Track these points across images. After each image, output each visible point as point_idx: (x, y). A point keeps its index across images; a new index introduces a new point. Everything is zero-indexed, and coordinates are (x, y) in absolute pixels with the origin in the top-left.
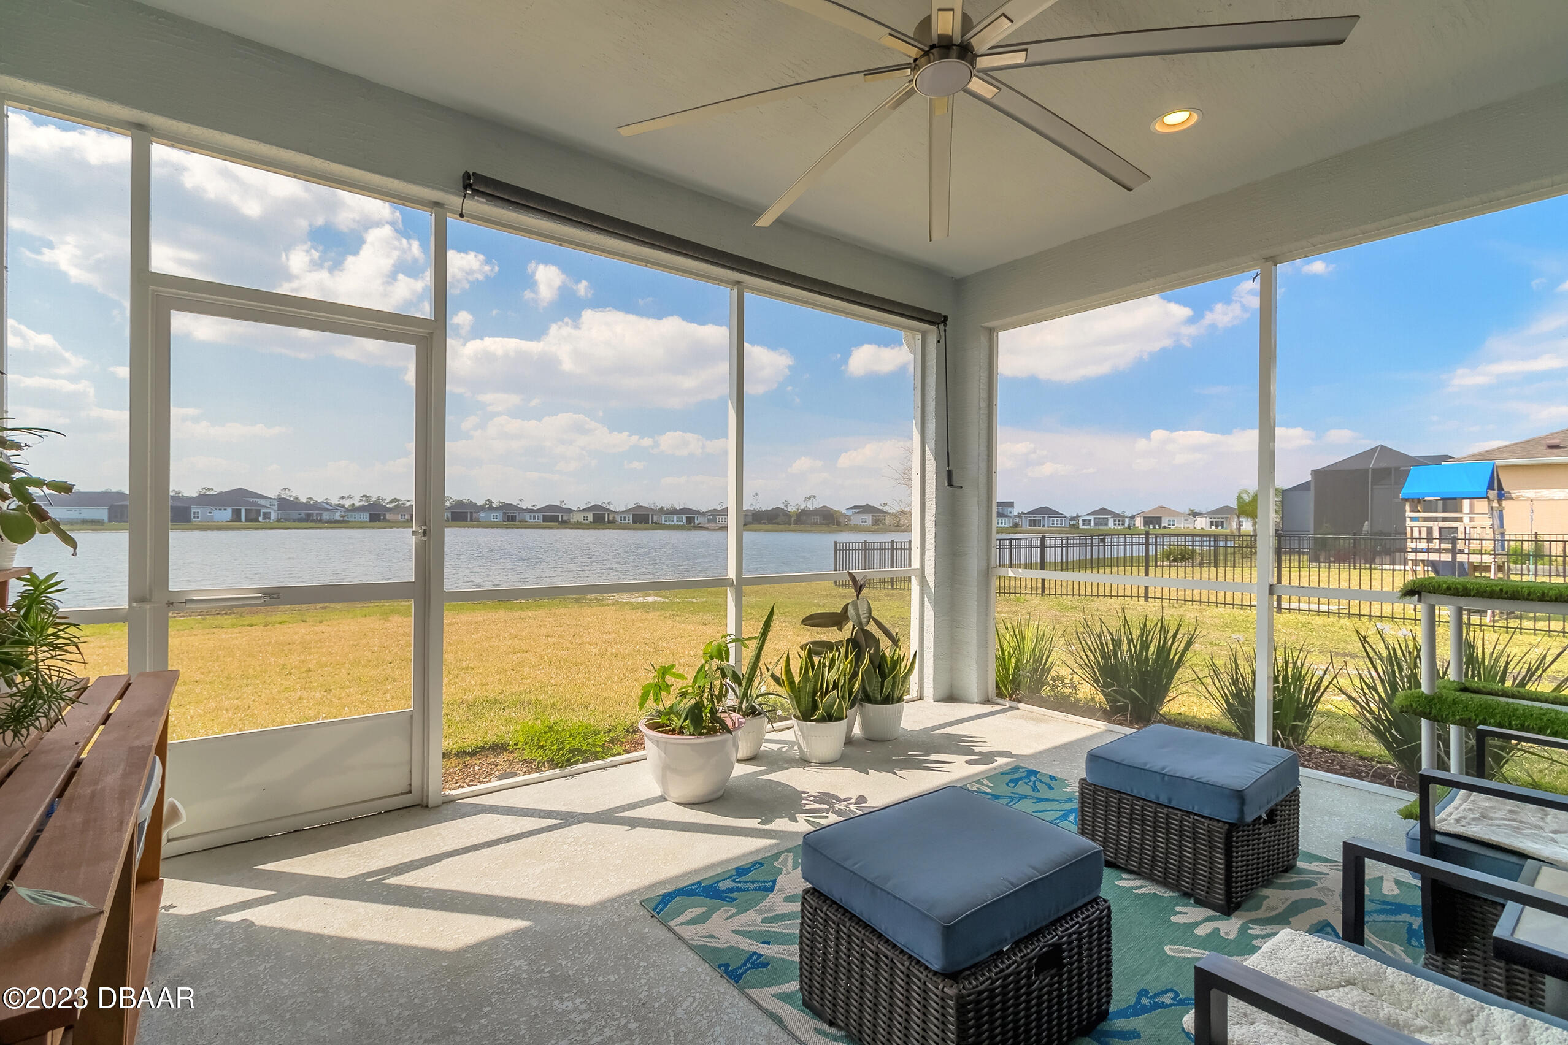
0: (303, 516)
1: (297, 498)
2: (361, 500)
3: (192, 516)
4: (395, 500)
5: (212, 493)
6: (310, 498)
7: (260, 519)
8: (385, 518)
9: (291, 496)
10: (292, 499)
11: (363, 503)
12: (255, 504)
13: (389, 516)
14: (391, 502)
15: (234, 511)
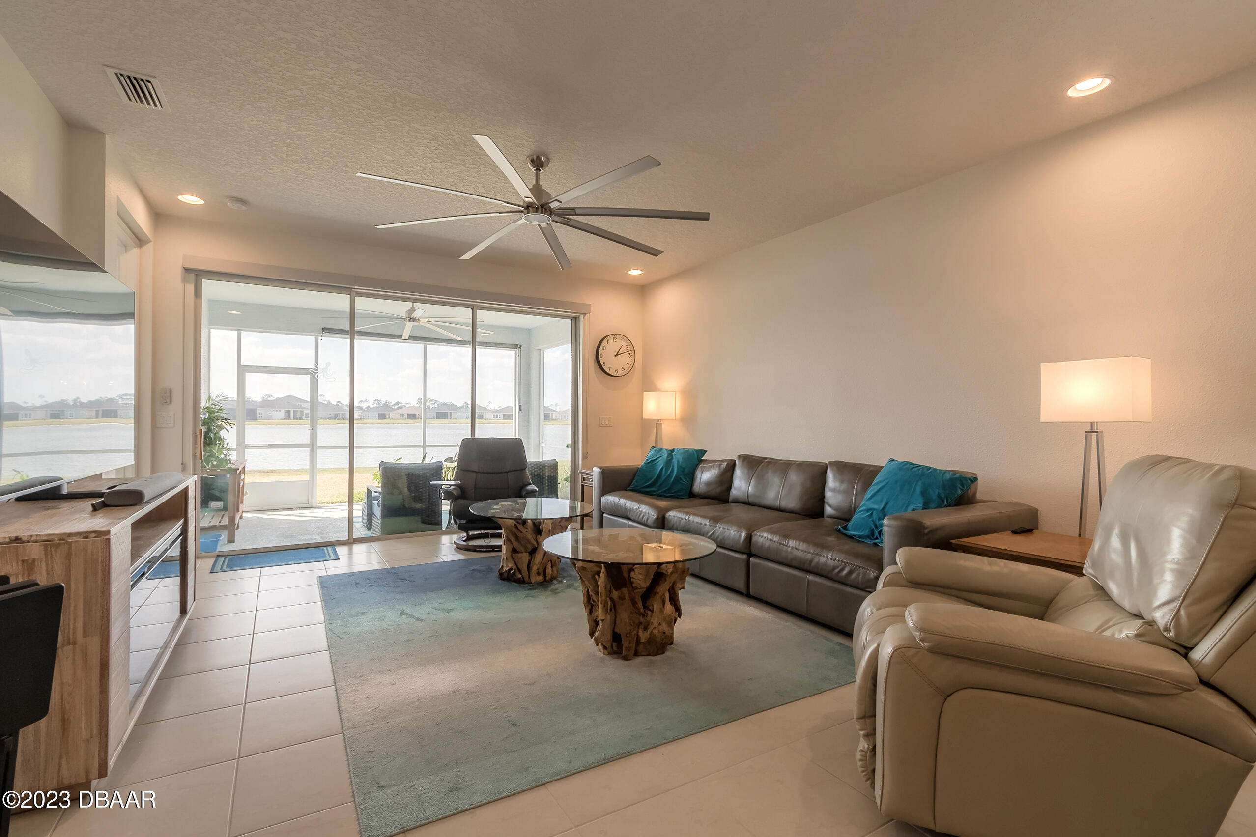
0: (332, 415)
1: (329, 402)
2: (374, 403)
3: (258, 415)
4: (398, 403)
5: (272, 399)
6: (339, 402)
7: (303, 417)
8: (389, 417)
9: (325, 400)
10: (326, 403)
11: (375, 405)
12: (300, 407)
13: (392, 415)
14: (395, 405)
15: (285, 412)
